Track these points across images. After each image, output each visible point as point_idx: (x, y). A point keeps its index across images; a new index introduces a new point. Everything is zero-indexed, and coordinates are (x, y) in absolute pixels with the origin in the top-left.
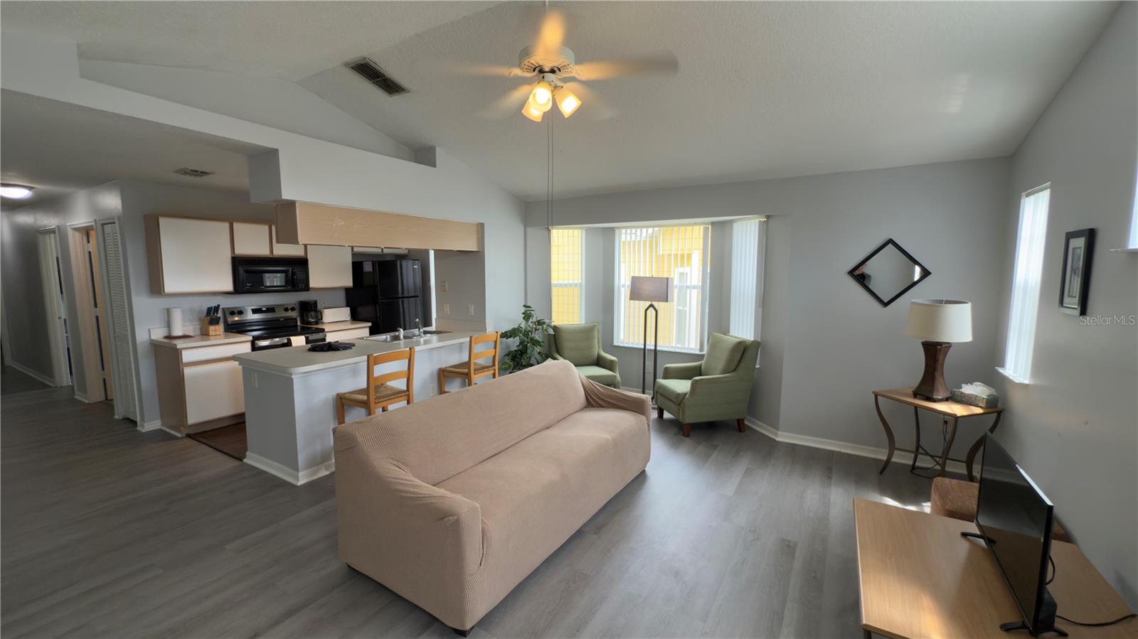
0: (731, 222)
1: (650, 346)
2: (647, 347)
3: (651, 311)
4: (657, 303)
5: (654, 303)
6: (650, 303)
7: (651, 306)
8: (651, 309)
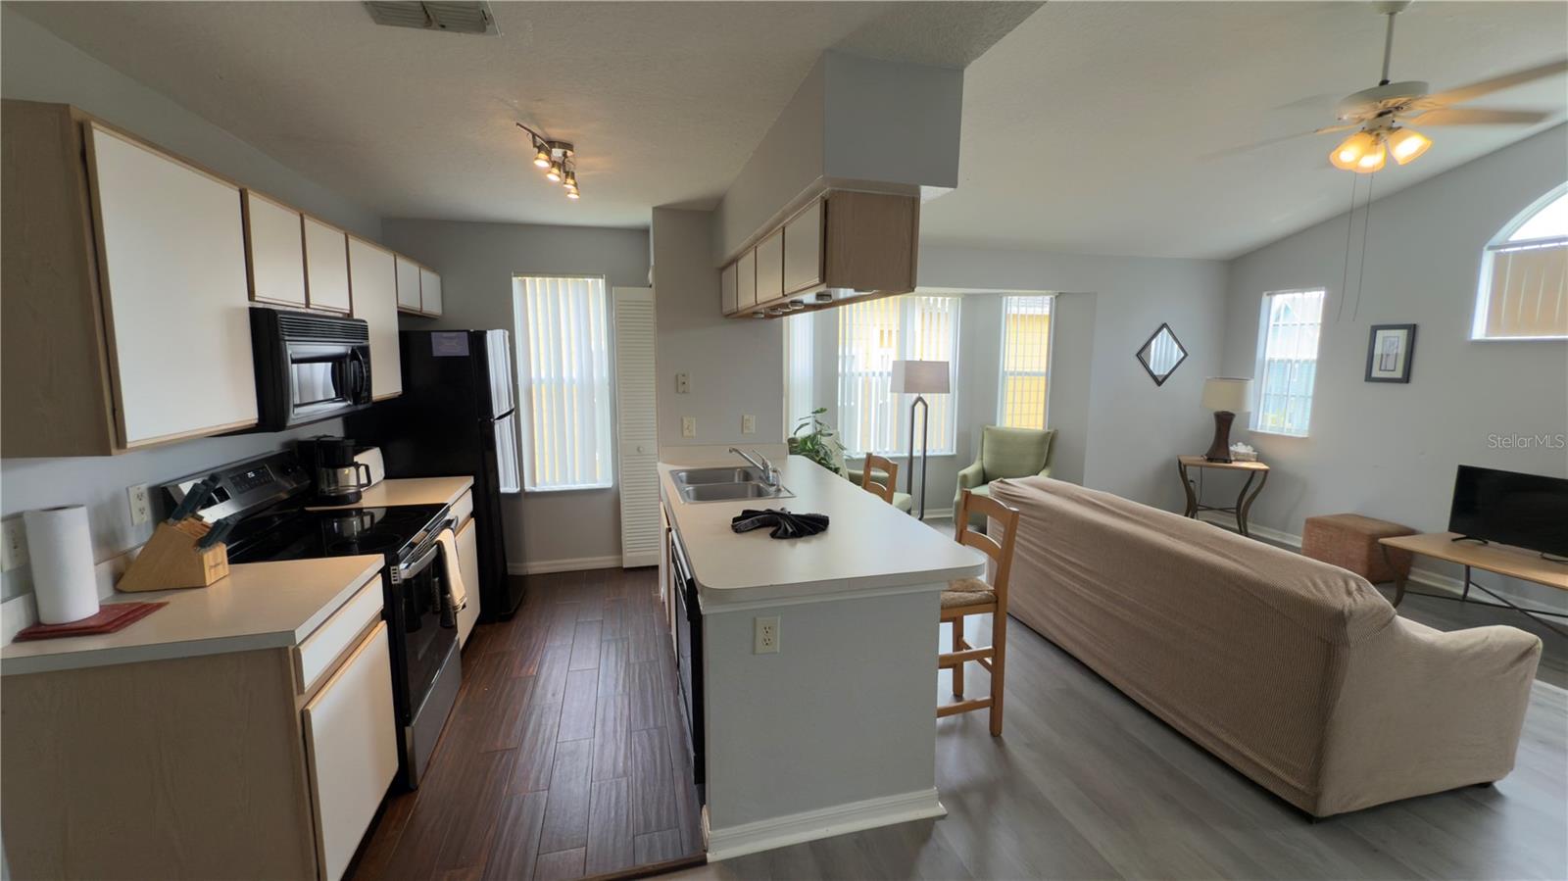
0: (1000, 296)
1: (918, 452)
2: (914, 454)
3: (920, 407)
4: (929, 395)
5: (921, 395)
6: (917, 395)
7: (920, 399)
8: (920, 403)
